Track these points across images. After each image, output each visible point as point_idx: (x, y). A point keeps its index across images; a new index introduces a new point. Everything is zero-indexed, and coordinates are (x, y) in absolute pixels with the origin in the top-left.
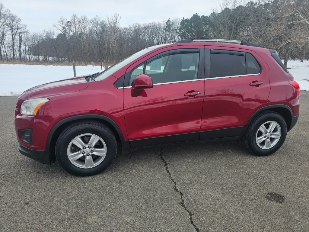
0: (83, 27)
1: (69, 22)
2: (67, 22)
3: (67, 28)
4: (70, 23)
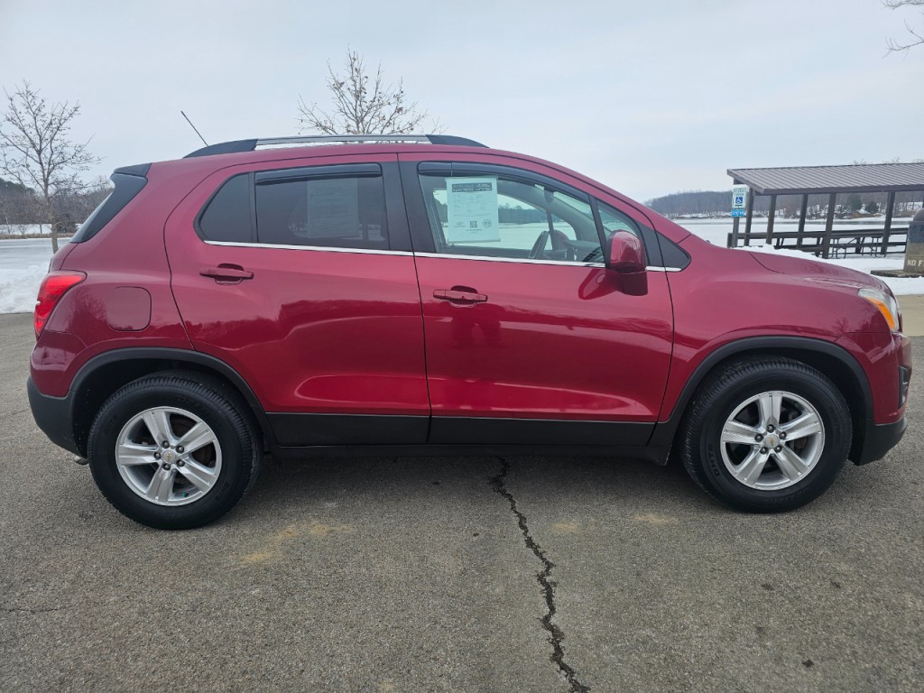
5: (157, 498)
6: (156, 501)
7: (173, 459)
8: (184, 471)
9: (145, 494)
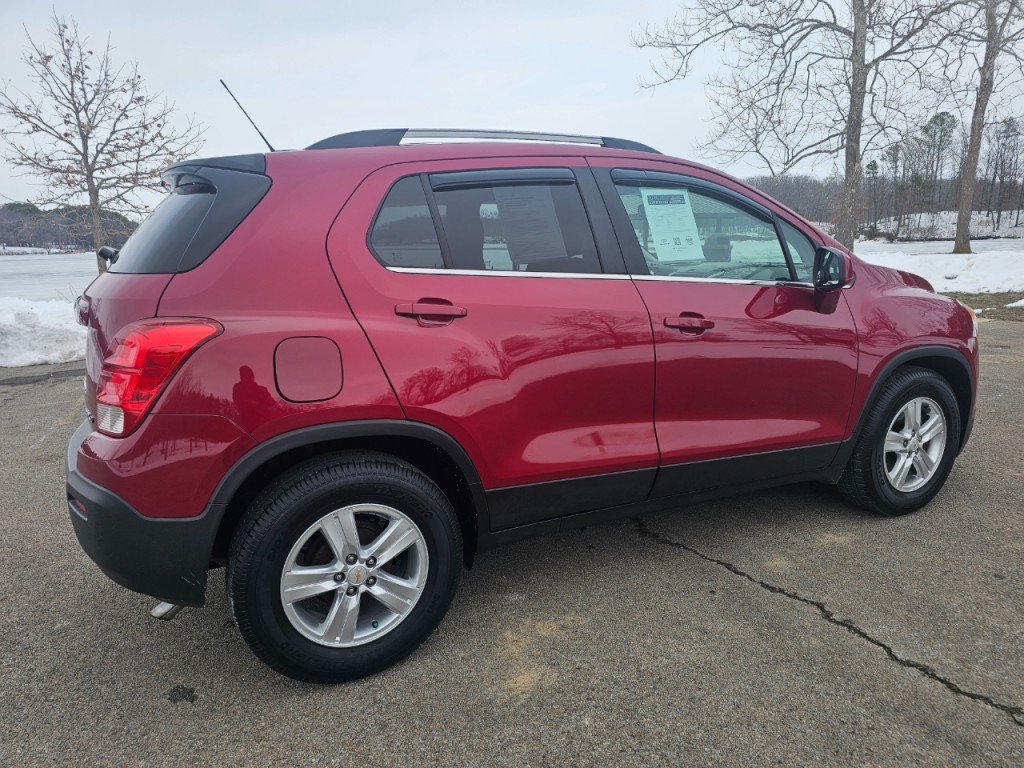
5: (338, 639)
6: (337, 643)
7: (364, 578)
8: (377, 591)
9: (321, 637)
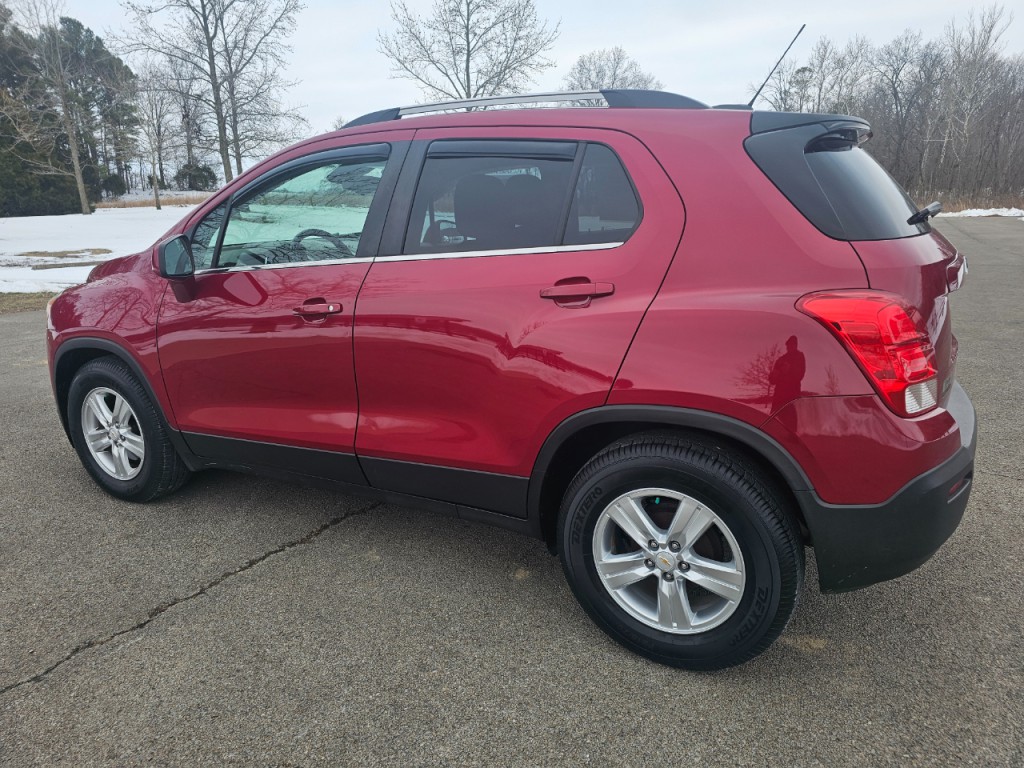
0: (848, 81)
1: (804, 70)
2: (798, 71)
3: (793, 90)
4: (807, 73)
